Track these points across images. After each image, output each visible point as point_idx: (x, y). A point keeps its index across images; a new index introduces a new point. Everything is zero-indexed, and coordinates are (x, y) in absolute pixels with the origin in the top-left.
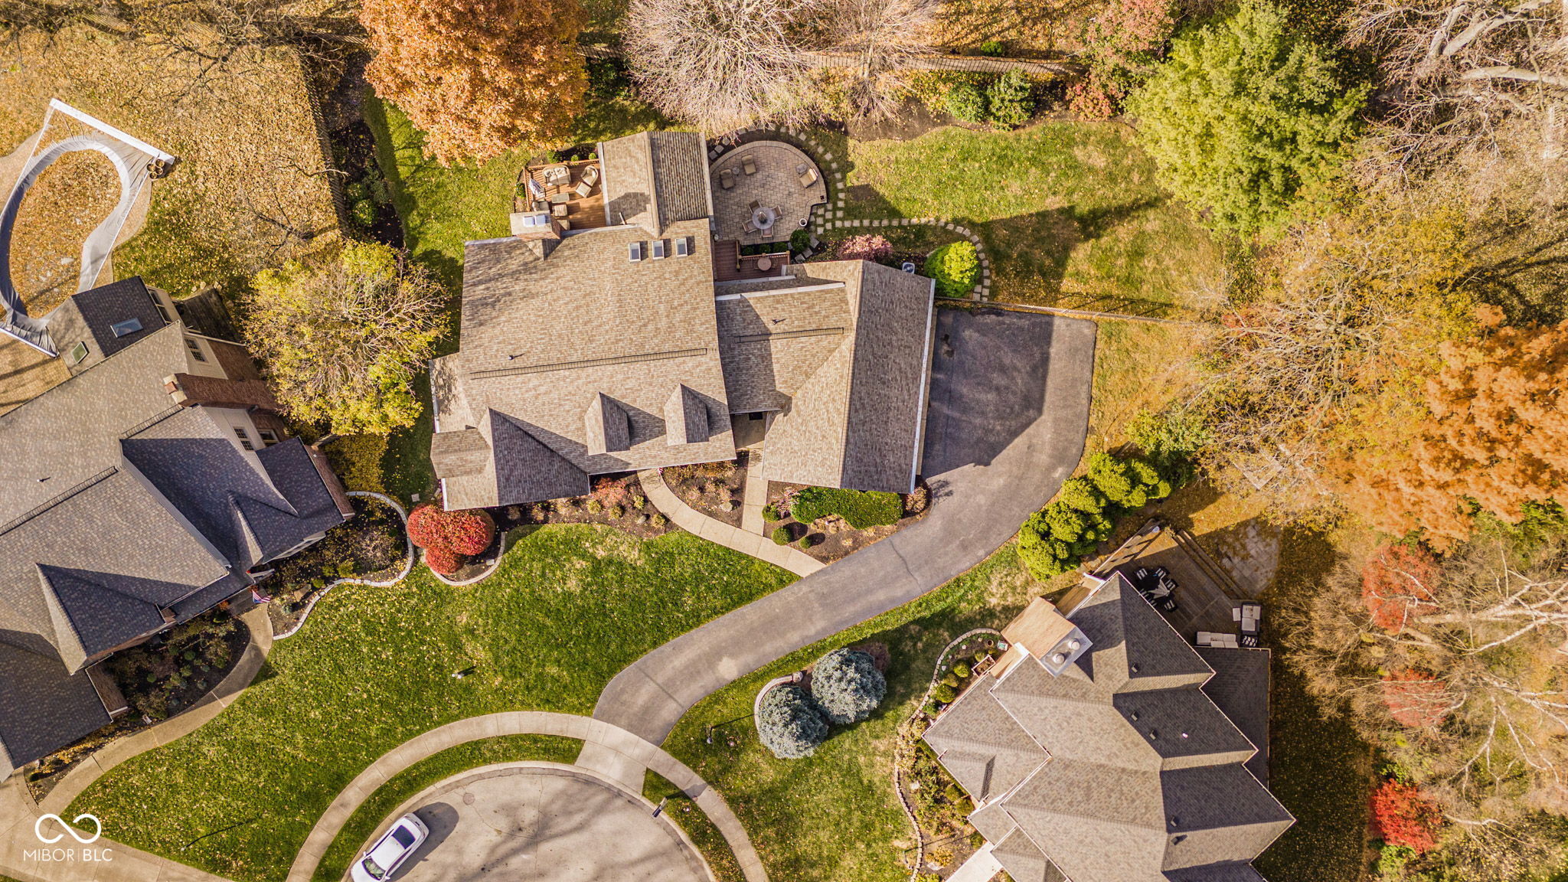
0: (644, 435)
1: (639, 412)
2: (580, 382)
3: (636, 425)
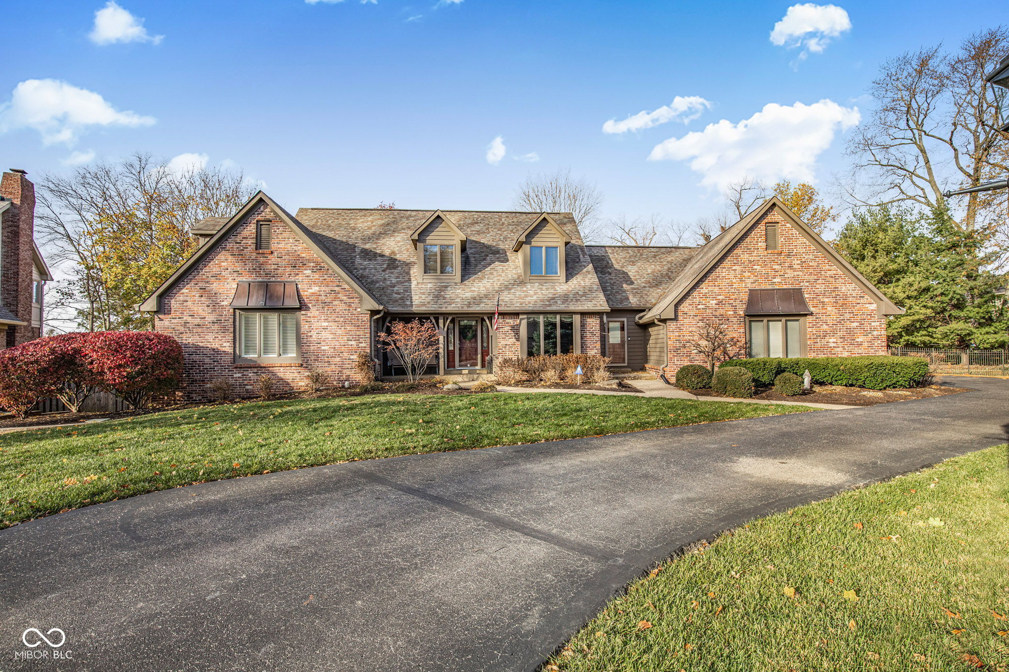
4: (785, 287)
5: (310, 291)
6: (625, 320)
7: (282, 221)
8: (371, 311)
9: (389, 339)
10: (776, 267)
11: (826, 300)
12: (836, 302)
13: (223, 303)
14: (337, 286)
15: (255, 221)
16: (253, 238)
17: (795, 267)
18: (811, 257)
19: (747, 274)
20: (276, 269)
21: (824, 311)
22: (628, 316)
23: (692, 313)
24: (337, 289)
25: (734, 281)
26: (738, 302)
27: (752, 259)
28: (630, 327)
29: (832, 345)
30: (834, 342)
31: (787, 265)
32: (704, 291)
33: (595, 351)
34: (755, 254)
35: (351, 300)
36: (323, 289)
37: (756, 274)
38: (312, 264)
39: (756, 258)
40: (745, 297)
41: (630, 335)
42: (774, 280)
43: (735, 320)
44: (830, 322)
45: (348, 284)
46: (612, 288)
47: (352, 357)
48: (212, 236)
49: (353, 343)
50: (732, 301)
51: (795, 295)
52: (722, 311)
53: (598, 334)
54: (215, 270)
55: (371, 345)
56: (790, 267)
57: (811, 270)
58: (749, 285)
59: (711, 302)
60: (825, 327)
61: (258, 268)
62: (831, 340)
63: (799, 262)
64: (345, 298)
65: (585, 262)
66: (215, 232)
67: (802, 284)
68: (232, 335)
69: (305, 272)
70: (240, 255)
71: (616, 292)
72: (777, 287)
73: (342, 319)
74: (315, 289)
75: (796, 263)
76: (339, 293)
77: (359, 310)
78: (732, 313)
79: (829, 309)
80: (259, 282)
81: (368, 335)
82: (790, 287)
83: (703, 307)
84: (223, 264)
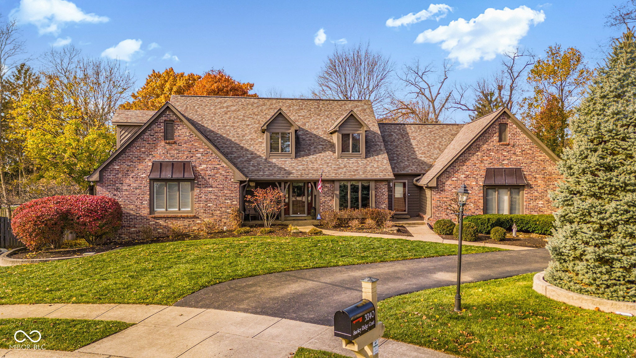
0: (309, 150)
1: (306, 133)
2: (265, 107)
3: (303, 142)
4: (510, 167)
5: (201, 168)
6: (406, 181)
7: (181, 121)
8: (241, 181)
9: (252, 200)
10: (505, 153)
11: (537, 176)
12: (544, 178)
13: (142, 176)
14: (218, 165)
15: (163, 121)
16: (162, 132)
17: (517, 153)
18: (528, 147)
19: (485, 158)
20: (178, 153)
21: (536, 183)
22: (408, 179)
23: (448, 183)
24: (218, 166)
25: (477, 162)
26: (479, 176)
27: (489, 148)
28: (410, 186)
29: (540, 206)
30: (542, 204)
31: (512, 152)
33: (385, 206)
34: (491, 144)
35: (228, 174)
36: (209, 166)
37: (491, 158)
39: (492, 148)
40: (484, 173)
41: (410, 192)
42: (503, 162)
43: (476, 188)
44: (539, 190)
45: (226, 163)
46: (398, 158)
47: (228, 211)
49: (229, 201)
50: (475, 176)
51: (517, 172)
52: (468, 182)
53: (387, 194)
54: (137, 154)
55: (240, 203)
56: (514, 154)
57: (528, 156)
58: (486, 165)
59: (461, 176)
60: (536, 194)
62: (540, 202)
63: (520, 150)
64: (223, 173)
65: (379, 142)
67: (522, 165)
68: (149, 196)
69: (197, 155)
70: (154, 143)
71: (401, 161)
72: (505, 167)
73: (221, 186)
74: (204, 166)
75: (518, 151)
76: (219, 169)
77: (232, 180)
78: (474, 183)
79: (539, 181)
80: (166, 161)
81: (238, 197)
82: (514, 167)
83: (456, 179)
84: (142, 149)
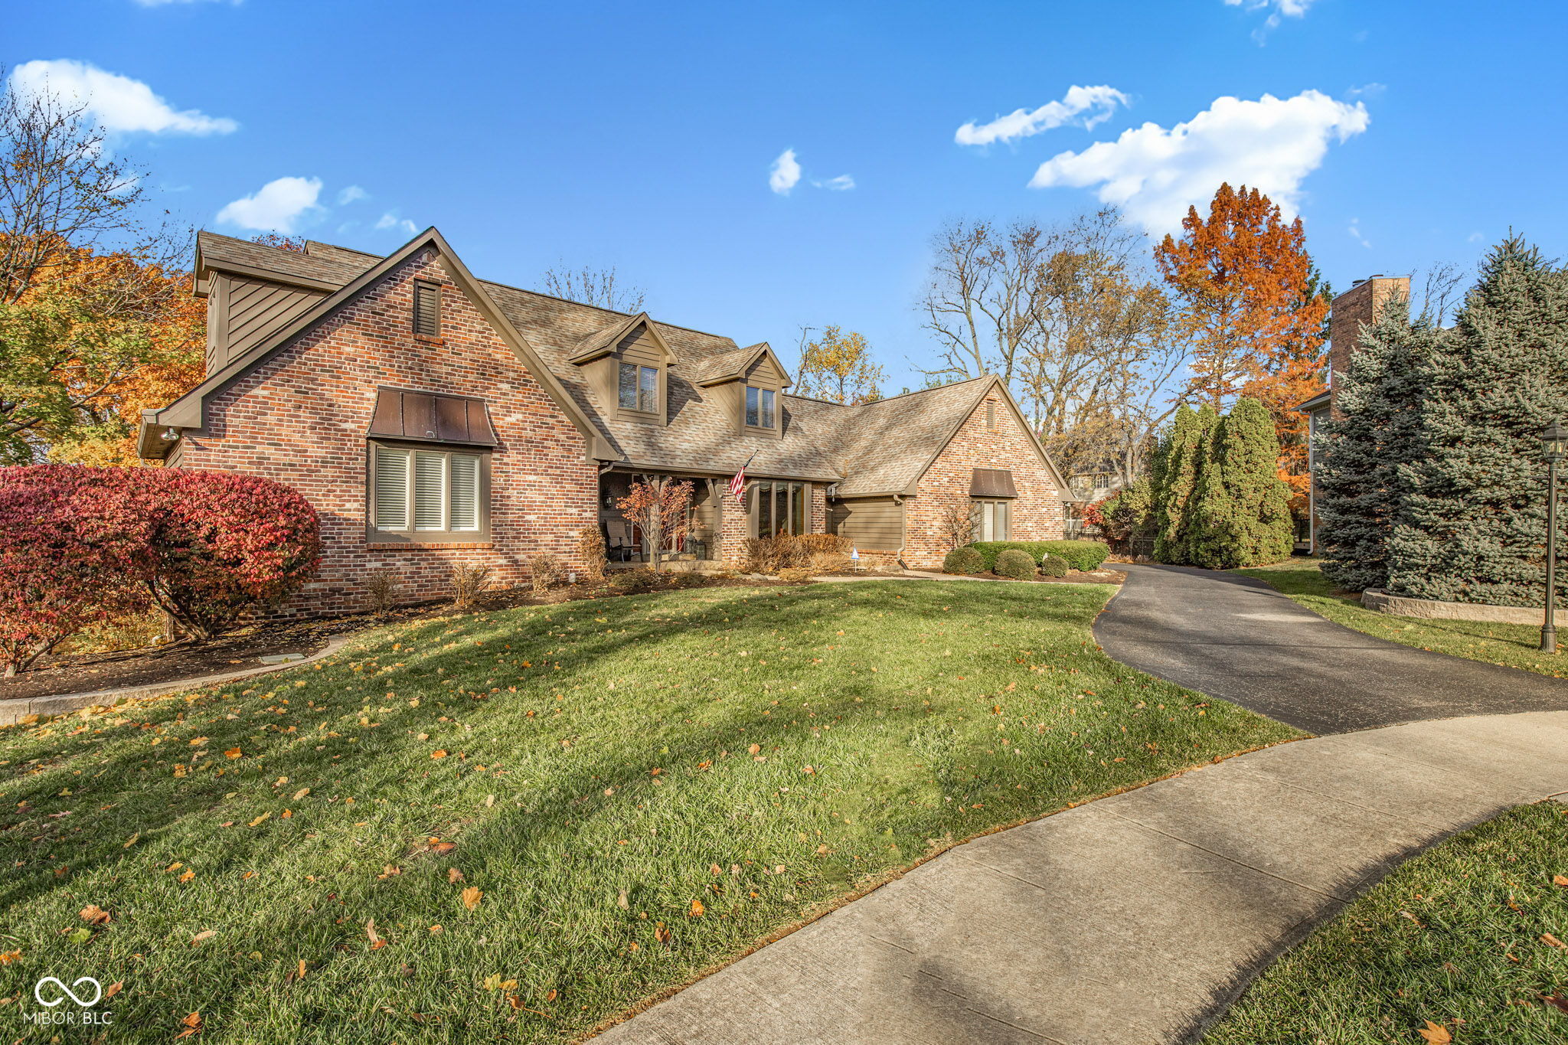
4: (999, 468)
5: (508, 419)
7: (464, 287)
8: (601, 461)
10: (993, 447)
11: (1026, 484)
12: (1033, 487)
13: (344, 426)
14: (551, 416)
15: (411, 279)
16: (408, 310)
17: (1006, 448)
18: (1018, 439)
19: (972, 452)
20: (450, 374)
21: (1025, 495)
23: (929, 491)
24: (551, 420)
25: (962, 458)
26: (964, 481)
27: (976, 435)
29: (1030, 529)
31: (1001, 445)
32: (939, 466)
34: (979, 431)
35: (571, 442)
36: (529, 418)
37: (979, 452)
38: (511, 374)
39: (980, 436)
40: (970, 475)
42: (992, 460)
43: (962, 500)
45: (569, 414)
47: (571, 534)
48: (330, 294)
49: (574, 511)
50: (960, 480)
51: (1006, 477)
52: (951, 490)
54: (329, 358)
56: (1003, 448)
57: (1017, 453)
58: (973, 464)
59: (944, 479)
60: (1025, 511)
61: (420, 368)
62: (1029, 525)
63: (1009, 444)
64: (562, 437)
66: (337, 289)
67: (1011, 466)
68: (364, 489)
69: (500, 385)
70: (384, 336)
72: (993, 468)
73: (557, 472)
74: (514, 418)
75: (1007, 444)
76: (553, 428)
77: (583, 458)
78: (960, 492)
79: (1028, 493)
80: (418, 393)
81: (595, 499)
82: (1003, 468)
83: (937, 484)
84: (347, 349)
